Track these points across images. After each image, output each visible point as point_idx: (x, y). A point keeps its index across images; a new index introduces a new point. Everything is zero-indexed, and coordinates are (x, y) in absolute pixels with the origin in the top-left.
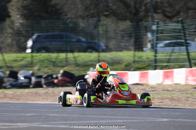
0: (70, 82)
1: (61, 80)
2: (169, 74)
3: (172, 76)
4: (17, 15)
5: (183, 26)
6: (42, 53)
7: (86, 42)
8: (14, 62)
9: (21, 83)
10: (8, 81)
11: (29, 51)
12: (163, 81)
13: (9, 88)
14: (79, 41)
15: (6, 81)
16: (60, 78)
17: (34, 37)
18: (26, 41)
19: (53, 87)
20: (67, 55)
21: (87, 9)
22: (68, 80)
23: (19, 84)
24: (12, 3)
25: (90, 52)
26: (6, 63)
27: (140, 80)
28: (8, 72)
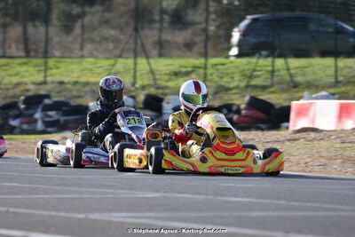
0: (263, 122)
1: (245, 116)
7: (354, 34)
8: (173, 78)
16: (243, 112)
18: (230, 31)
26: (155, 79)
28: (141, 98)
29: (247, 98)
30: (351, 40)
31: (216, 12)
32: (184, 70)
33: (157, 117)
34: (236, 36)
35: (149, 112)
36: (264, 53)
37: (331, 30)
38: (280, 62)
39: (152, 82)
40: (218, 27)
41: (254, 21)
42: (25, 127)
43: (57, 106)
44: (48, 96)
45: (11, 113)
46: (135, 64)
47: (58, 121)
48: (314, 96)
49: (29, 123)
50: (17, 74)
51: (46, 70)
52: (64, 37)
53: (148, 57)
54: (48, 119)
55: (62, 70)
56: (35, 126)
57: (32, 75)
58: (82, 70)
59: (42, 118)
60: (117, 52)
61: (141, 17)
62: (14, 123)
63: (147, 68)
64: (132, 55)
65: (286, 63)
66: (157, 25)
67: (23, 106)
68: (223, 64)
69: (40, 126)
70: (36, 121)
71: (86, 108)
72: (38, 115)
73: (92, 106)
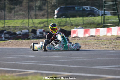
2: (110, 30)
3: (111, 31)
5: (116, 3)
8: (39, 24)
9: (38, 36)
10: (31, 35)
12: (107, 34)
13: (32, 39)
14: (84, 10)
15: (30, 35)
23: (37, 37)
26: (34, 25)
27: (96, 34)
28: (31, 30)
29: (59, 29)
30: (87, 12)
31: (50, 6)
32: (42, 22)
33: (35, 35)
34: (56, 12)
35: (33, 34)
36: (64, 17)
38: (68, 19)
39: (33, 26)
40: (51, 10)
41: (61, 8)
43: (8, 33)
44: (5, 30)
46: (29, 21)
47: (8, 37)
49: (0, 38)
51: (5, 23)
52: (9, 14)
53: (32, 19)
54: (5, 37)
55: (9, 23)
57: (1, 25)
58: (15, 23)
60: (24, 18)
61: (30, 8)
63: (32, 22)
64: (28, 18)
65: (70, 19)
66: (34, 10)
68: (52, 20)
69: (3, 38)
70: (2, 37)
71: (16, 33)
72: (3, 36)
73: (18, 33)
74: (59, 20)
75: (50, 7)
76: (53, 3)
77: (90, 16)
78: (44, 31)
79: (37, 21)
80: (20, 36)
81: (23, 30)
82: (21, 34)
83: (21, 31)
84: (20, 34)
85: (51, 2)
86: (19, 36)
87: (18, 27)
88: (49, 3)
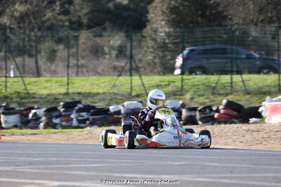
0: (236, 118)
1: (224, 114)
4: (162, 20)
6: (196, 74)
7: (260, 59)
8: (157, 88)
11: (178, 72)
14: (249, 57)
16: (222, 111)
17: (185, 52)
18: (174, 58)
19: (213, 124)
20: (232, 78)
21: (261, 10)
22: (235, 113)
24: (154, 5)
25: (266, 74)
29: (224, 102)
30: (258, 63)
32: (163, 84)
34: (179, 61)
36: (198, 72)
37: (244, 56)
38: (237, 78)
41: (191, 51)
42: (64, 123)
43: (87, 109)
44: (79, 102)
45: (54, 115)
47: (88, 119)
48: (274, 99)
49: (67, 121)
50: (45, 88)
54: (80, 118)
55: (77, 84)
56: (72, 123)
57: (56, 88)
58: (92, 85)
59: (76, 117)
62: (56, 121)
64: (128, 74)
67: (62, 110)
69: (75, 123)
70: (72, 119)
71: (108, 110)
72: (73, 116)
73: (112, 108)
74: (206, 79)
75: (151, 50)
76: (159, 40)
77: (265, 71)
78: (183, 106)
79: (148, 81)
80: (120, 116)
81: (125, 104)
82: (123, 112)
83: (123, 106)
84: (118, 112)
85: (153, 36)
86: (116, 116)
87: (104, 93)
88: (148, 38)
